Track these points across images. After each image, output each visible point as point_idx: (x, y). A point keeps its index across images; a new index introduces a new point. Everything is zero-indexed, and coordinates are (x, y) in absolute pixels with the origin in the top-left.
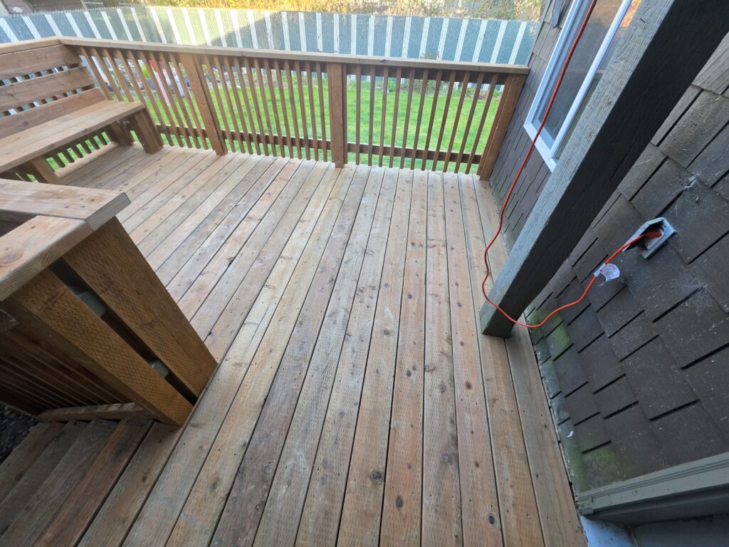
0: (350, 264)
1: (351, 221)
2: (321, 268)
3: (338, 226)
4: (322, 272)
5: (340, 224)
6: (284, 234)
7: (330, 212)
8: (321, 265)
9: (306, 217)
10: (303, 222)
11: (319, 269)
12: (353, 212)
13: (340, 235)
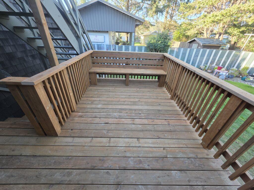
0: (106, 176)
1: (147, 167)
2: (102, 159)
3: (140, 160)
4: (100, 160)
5: (142, 160)
6: (126, 135)
7: (152, 152)
8: (105, 158)
9: (141, 140)
10: (138, 140)
11: (102, 158)
12: (158, 167)
13: (132, 163)
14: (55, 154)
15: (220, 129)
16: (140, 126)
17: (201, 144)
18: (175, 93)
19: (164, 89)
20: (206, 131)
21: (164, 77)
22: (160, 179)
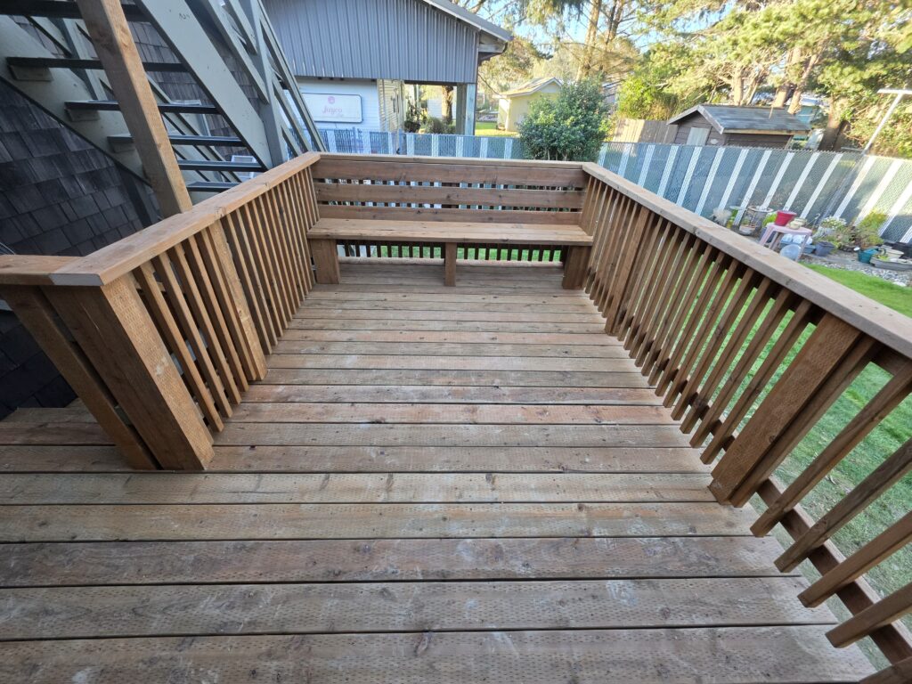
0: (379, 602)
1: (521, 571)
2: (364, 548)
3: (497, 546)
4: (357, 550)
5: (504, 546)
6: (448, 462)
7: (537, 519)
8: (374, 544)
9: (502, 480)
10: (490, 480)
11: (363, 543)
12: (562, 568)
13: (468, 558)
14: (195, 533)
15: (775, 434)
16: (498, 430)
17: (710, 487)
18: (621, 311)
19: (585, 297)
20: (726, 442)
21: (585, 251)
22: (566, 611)
